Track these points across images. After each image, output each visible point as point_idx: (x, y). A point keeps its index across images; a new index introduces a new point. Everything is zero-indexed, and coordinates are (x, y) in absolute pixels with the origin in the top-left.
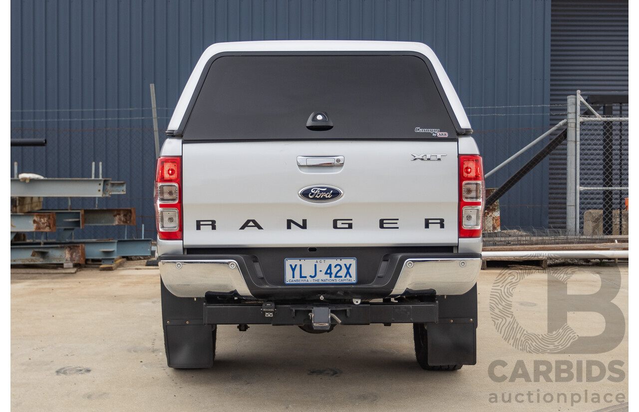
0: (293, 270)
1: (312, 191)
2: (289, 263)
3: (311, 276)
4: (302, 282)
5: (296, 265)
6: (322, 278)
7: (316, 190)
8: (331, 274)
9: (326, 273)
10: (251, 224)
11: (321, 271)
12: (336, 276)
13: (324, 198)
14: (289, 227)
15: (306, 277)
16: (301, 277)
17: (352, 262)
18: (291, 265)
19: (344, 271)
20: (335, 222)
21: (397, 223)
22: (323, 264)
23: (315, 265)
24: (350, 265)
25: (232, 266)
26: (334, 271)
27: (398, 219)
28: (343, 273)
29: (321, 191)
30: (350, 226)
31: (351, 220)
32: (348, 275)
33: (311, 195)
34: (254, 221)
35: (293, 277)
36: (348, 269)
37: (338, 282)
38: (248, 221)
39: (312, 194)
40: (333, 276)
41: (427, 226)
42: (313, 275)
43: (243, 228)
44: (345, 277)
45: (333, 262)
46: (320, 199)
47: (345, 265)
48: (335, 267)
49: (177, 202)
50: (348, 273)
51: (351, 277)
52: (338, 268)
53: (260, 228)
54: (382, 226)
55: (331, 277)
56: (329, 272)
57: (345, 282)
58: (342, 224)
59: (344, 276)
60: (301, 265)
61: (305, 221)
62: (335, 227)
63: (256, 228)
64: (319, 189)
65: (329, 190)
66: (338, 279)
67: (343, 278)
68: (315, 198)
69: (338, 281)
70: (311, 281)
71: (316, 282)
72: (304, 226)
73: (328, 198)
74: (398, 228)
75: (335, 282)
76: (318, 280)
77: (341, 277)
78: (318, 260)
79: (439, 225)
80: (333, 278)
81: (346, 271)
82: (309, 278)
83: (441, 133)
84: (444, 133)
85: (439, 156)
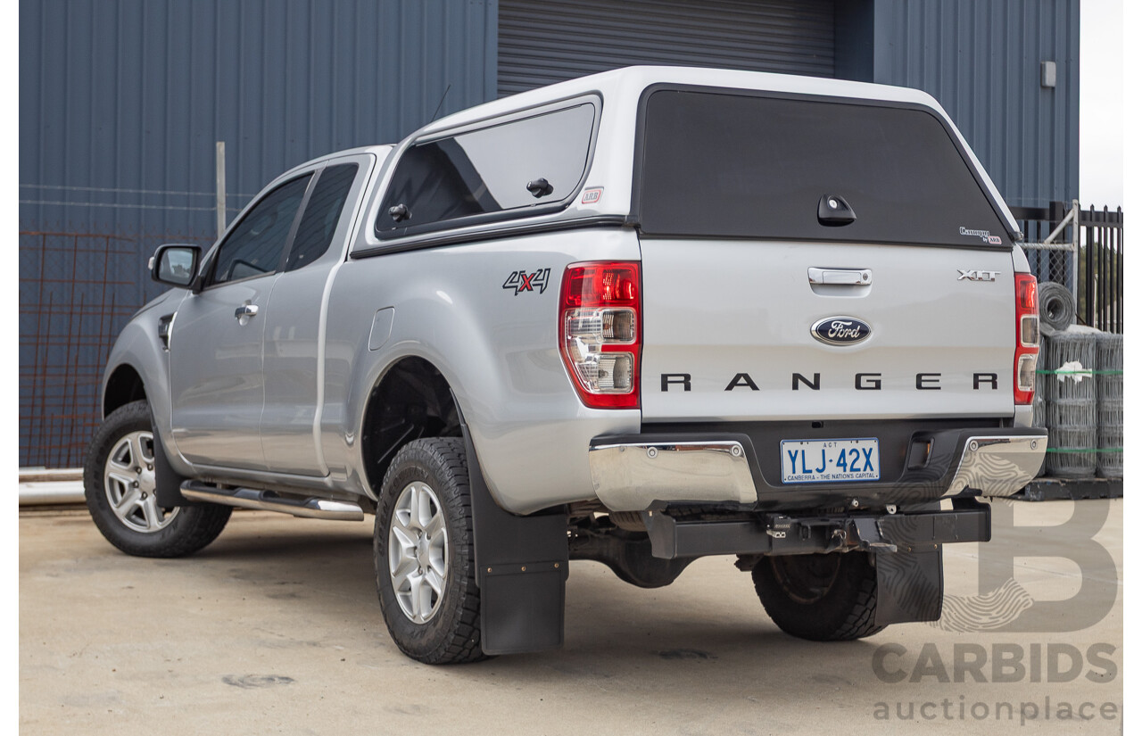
0: (793, 459)
1: (833, 327)
2: (788, 447)
3: (818, 470)
4: (806, 480)
5: (797, 452)
6: (833, 472)
7: (838, 324)
8: (844, 465)
9: (838, 465)
10: (742, 380)
11: (831, 461)
12: (852, 470)
13: (849, 339)
14: (795, 387)
15: (810, 471)
16: (805, 471)
17: (872, 445)
18: (790, 452)
19: (862, 460)
20: (858, 377)
21: (938, 381)
22: (835, 448)
23: (823, 451)
24: (871, 450)
25: (736, 451)
26: (849, 459)
27: (939, 375)
28: (861, 463)
29: (845, 327)
30: (878, 386)
31: (880, 375)
32: (868, 467)
33: (832, 333)
34: (746, 376)
35: (794, 472)
36: (868, 456)
37: (855, 479)
38: (738, 376)
39: (833, 331)
40: (848, 468)
41: (976, 386)
42: (821, 468)
43: (730, 388)
44: (865, 470)
45: (848, 445)
46: (843, 339)
47: (864, 450)
48: (850, 453)
49: (632, 342)
50: (868, 463)
51: (872, 470)
52: (855, 455)
53: (754, 388)
54: (919, 387)
55: (845, 470)
56: (842, 462)
57: (864, 478)
58: (868, 381)
59: (862, 469)
60: (803, 452)
61: (817, 376)
62: (858, 386)
63: (749, 387)
64: (841, 323)
65: (855, 324)
66: (855, 473)
67: (862, 472)
68: (836, 338)
69: (855, 476)
70: (818, 477)
71: (826, 480)
72: (816, 386)
73: (854, 339)
74: (939, 388)
75: (850, 479)
76: (828, 476)
77: (859, 470)
78: (827, 443)
79: (991, 383)
80: (848, 472)
81: (865, 460)
82: (815, 473)
83: (992, 237)
84: (995, 237)
85: (992, 275)
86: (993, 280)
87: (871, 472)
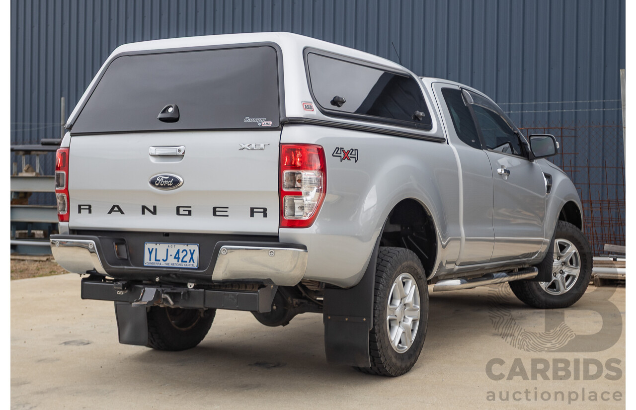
0: (150, 253)
1: (158, 180)
2: (148, 246)
3: (163, 260)
4: (157, 265)
5: (153, 249)
6: (172, 262)
7: (161, 178)
8: (178, 258)
9: (175, 258)
10: (116, 209)
11: (171, 255)
12: (182, 261)
13: (166, 186)
14: (143, 213)
15: (159, 260)
16: (156, 260)
17: (195, 248)
18: (149, 249)
19: (189, 256)
20: (178, 208)
21: (227, 211)
22: (174, 248)
23: (167, 250)
24: (194, 251)
25: (91, 246)
26: (181, 255)
27: (228, 208)
28: (187, 258)
29: (164, 180)
30: (190, 213)
31: (190, 207)
32: (192, 260)
33: (157, 183)
34: (118, 207)
35: (150, 260)
36: (192, 254)
37: (184, 266)
38: (114, 207)
39: (158, 182)
40: (180, 260)
41: (252, 215)
42: (165, 259)
43: (110, 212)
44: (190, 262)
45: (181, 247)
46: (163, 187)
47: (190, 250)
48: (182, 252)
49: (64, 188)
50: (192, 258)
51: (194, 262)
52: (185, 253)
53: (122, 213)
54: (215, 214)
55: (178, 261)
56: (177, 256)
57: (189, 267)
58: (184, 210)
59: (188, 261)
60: (156, 249)
61: (155, 207)
62: (178, 213)
63: (119, 213)
64: (163, 177)
65: (171, 178)
66: (184, 263)
67: (188, 263)
68: (159, 186)
69: (184, 265)
70: (163, 264)
71: (167, 266)
72: (154, 212)
73: (170, 186)
74: (228, 216)
75: (181, 266)
76: (168, 264)
77: (186, 262)
78: (170, 245)
79: (263, 214)
80: (180, 262)
81: (190, 256)
82: (162, 262)
83: (266, 122)
84: (268, 122)
85: (262, 146)
86: (262, 149)
87: (193, 264)
